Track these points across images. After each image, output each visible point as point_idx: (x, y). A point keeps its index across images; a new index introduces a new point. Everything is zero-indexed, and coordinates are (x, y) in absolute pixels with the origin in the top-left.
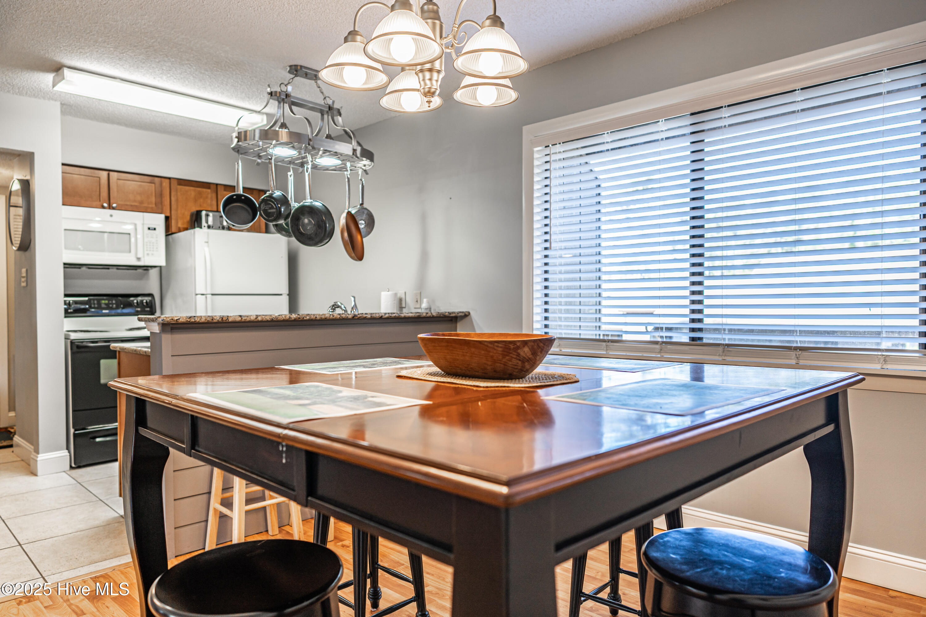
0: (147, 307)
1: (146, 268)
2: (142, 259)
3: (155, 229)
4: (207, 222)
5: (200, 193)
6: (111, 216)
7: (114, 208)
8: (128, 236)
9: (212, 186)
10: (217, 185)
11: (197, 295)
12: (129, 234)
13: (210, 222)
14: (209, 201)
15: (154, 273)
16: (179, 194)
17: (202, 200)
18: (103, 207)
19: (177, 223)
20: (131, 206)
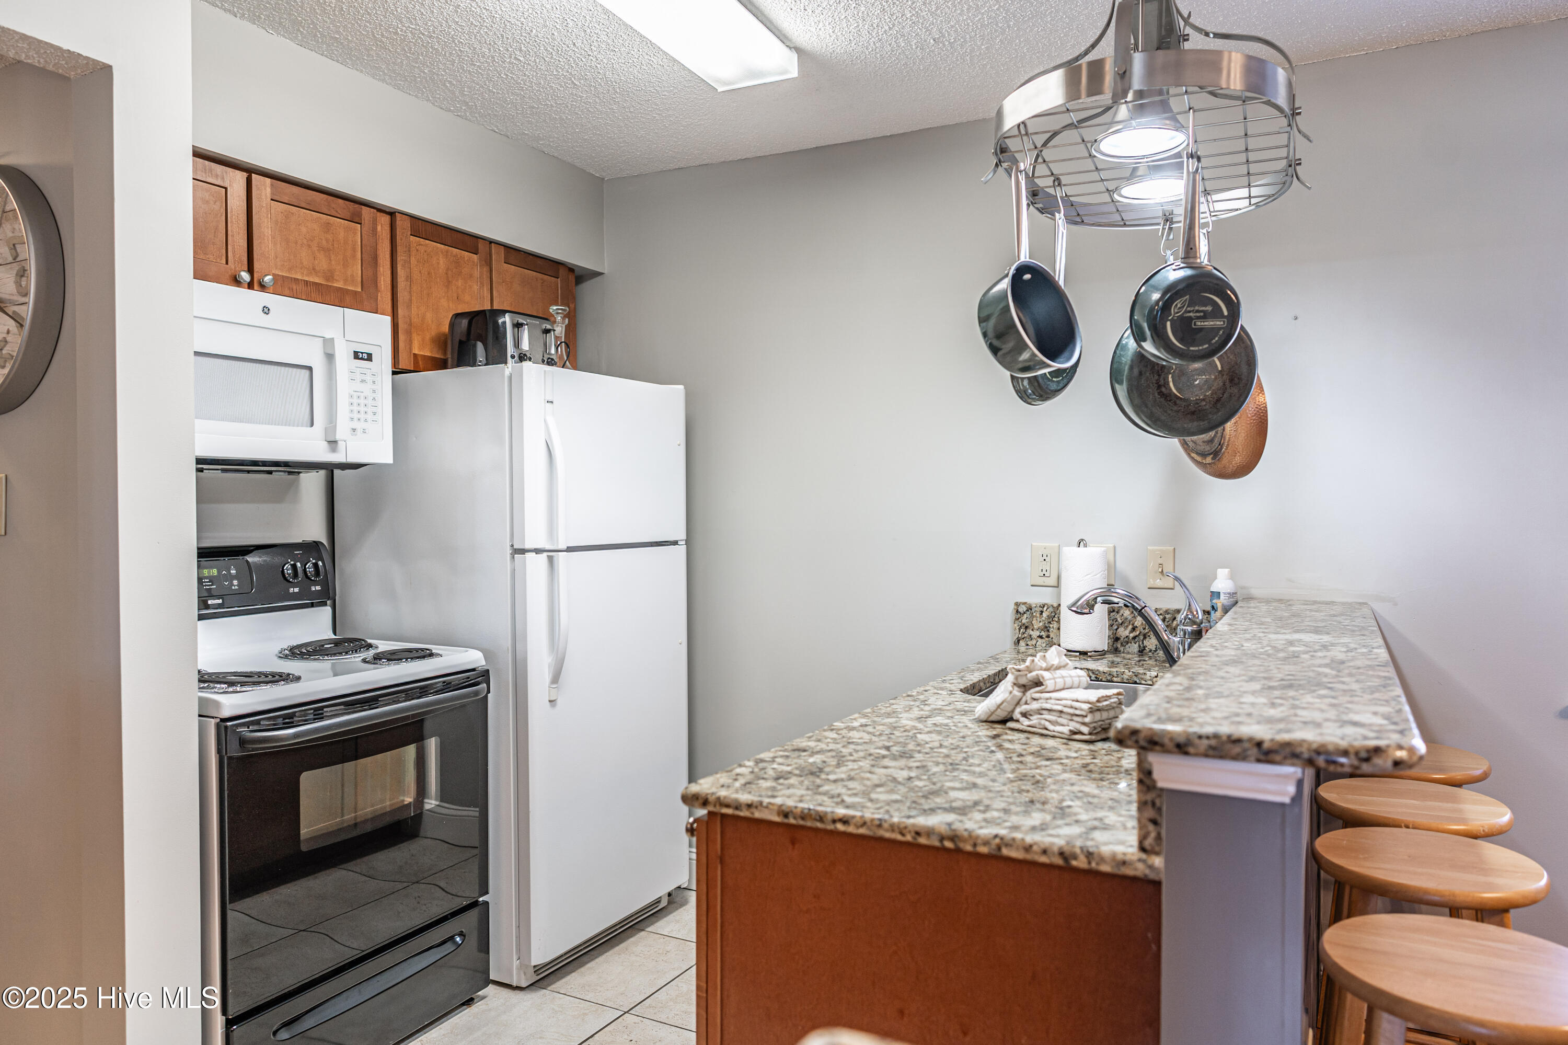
0: (315, 583)
1: (293, 468)
2: (341, 445)
3: (369, 358)
4: (517, 344)
5: (457, 263)
6: (266, 310)
7: (263, 287)
8: (307, 372)
9: (481, 245)
10: (491, 242)
11: (523, 551)
12: (310, 369)
13: (525, 346)
14: (476, 287)
15: (312, 482)
16: (413, 260)
17: (460, 283)
18: (236, 281)
19: (410, 342)
20: (306, 282)
